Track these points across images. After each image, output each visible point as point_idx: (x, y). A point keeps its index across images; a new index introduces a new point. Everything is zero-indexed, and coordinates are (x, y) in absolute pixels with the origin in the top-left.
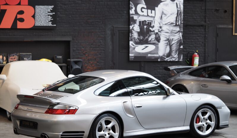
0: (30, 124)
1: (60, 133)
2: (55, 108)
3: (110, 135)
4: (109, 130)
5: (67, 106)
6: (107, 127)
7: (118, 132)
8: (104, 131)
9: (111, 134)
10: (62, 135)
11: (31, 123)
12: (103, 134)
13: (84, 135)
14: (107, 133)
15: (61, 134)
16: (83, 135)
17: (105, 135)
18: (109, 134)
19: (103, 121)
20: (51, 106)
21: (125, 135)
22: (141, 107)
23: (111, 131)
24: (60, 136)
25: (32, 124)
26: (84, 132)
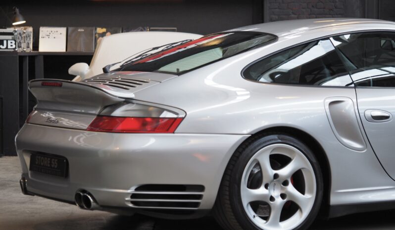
0: (51, 164)
1: (128, 189)
2: (118, 113)
3: (285, 200)
4: (285, 183)
5: (151, 109)
6: (276, 176)
7: (311, 192)
8: (266, 186)
9: (291, 195)
10: (133, 196)
11: (53, 160)
12: (265, 196)
13: (204, 197)
14: (276, 193)
15: (132, 190)
16: (200, 197)
17: (272, 199)
18: (283, 196)
19: (263, 156)
20: (105, 107)
21: (335, 199)
22: (387, 117)
23: (291, 188)
24: (128, 199)
25: (55, 164)
26: (201, 188)
